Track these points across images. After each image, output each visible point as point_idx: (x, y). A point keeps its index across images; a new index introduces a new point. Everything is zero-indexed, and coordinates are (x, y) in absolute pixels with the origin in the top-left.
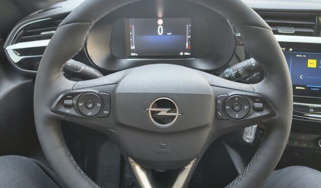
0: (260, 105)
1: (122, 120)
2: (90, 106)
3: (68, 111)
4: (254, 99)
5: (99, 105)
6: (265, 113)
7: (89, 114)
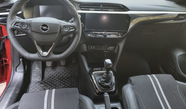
0: (72, 28)
1: (33, 30)
2: (24, 26)
3: (17, 27)
4: (71, 26)
5: (26, 26)
6: (73, 30)
7: (23, 28)
